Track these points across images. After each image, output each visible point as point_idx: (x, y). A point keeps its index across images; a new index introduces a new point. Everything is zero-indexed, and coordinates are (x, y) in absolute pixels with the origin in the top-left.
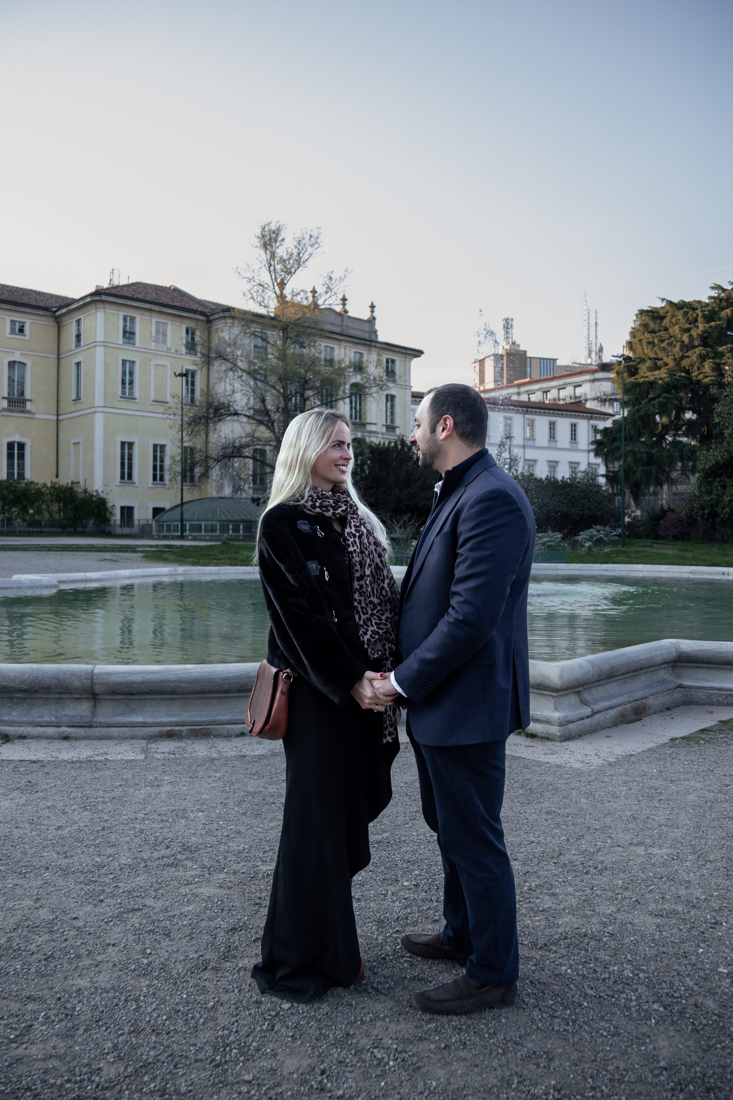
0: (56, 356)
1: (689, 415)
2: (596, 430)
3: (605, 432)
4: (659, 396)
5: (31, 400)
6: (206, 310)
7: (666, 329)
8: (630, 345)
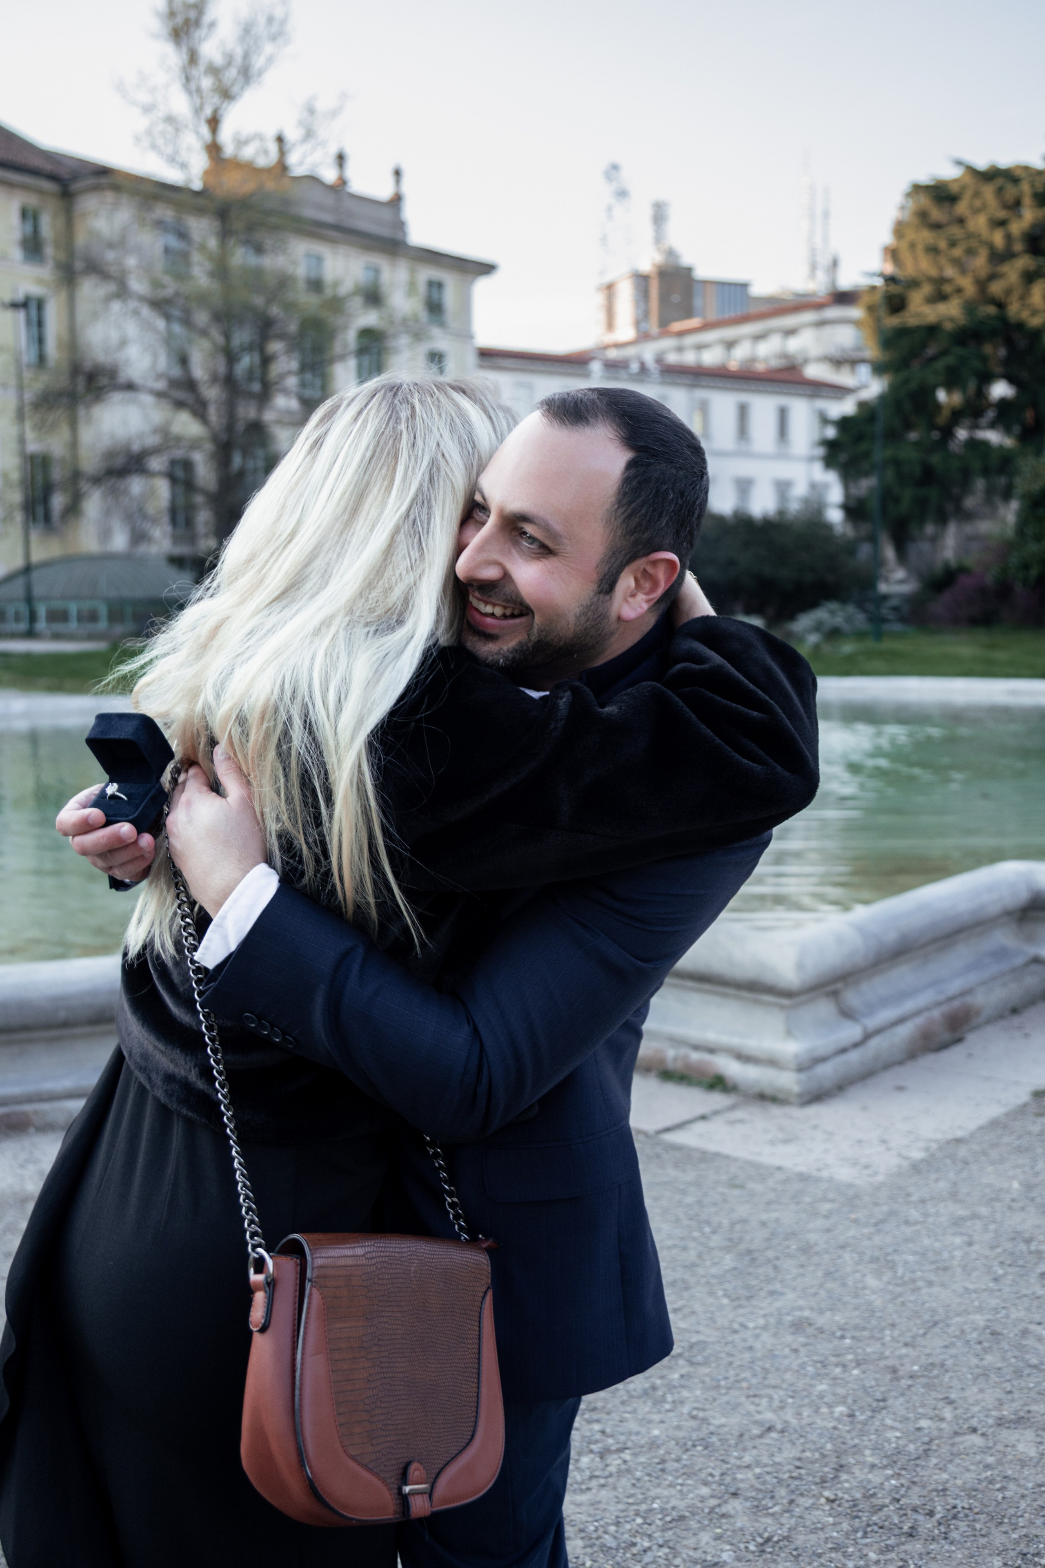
1: (1000, 390)
2: (825, 420)
3: (844, 423)
4: (944, 353)
6: (60, 172)
7: (961, 221)
8: (893, 254)
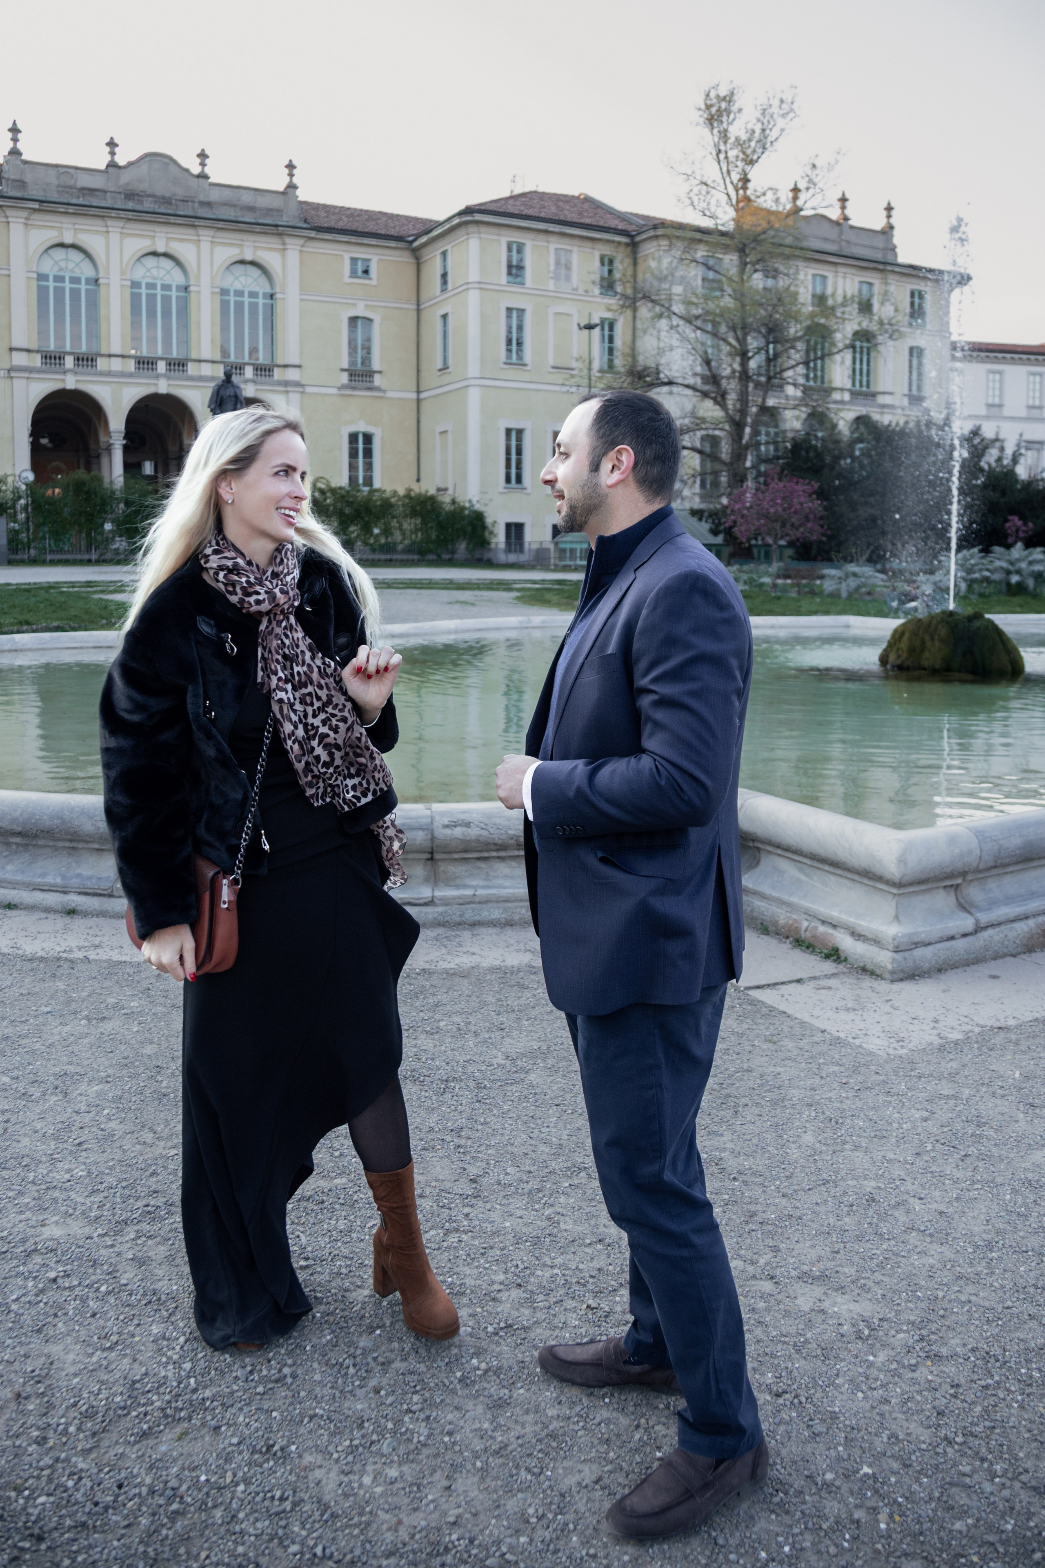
0: (415, 307)
5: (380, 372)
6: (630, 228)
